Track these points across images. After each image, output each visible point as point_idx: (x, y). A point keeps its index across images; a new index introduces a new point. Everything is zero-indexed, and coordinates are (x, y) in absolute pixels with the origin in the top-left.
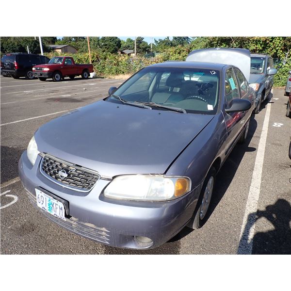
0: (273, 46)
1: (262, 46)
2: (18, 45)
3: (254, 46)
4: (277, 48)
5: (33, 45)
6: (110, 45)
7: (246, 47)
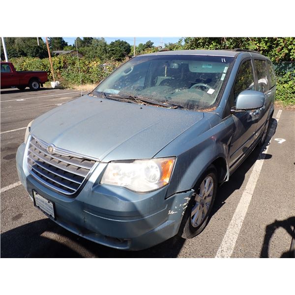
0: (283, 44)
1: (268, 44)
2: (20, 51)
3: (256, 44)
4: (290, 47)
5: (35, 51)
6: (117, 51)
7: (244, 45)
